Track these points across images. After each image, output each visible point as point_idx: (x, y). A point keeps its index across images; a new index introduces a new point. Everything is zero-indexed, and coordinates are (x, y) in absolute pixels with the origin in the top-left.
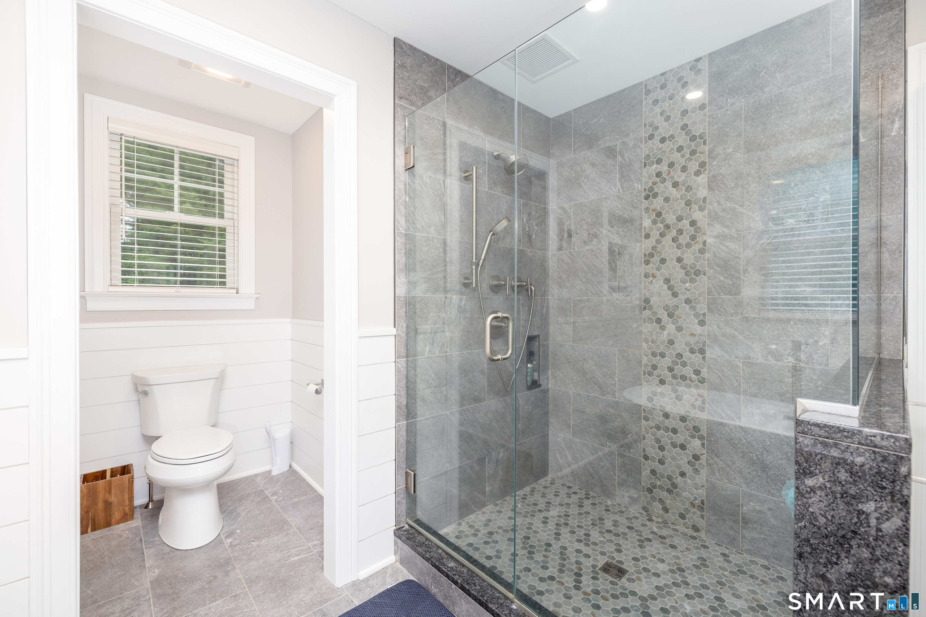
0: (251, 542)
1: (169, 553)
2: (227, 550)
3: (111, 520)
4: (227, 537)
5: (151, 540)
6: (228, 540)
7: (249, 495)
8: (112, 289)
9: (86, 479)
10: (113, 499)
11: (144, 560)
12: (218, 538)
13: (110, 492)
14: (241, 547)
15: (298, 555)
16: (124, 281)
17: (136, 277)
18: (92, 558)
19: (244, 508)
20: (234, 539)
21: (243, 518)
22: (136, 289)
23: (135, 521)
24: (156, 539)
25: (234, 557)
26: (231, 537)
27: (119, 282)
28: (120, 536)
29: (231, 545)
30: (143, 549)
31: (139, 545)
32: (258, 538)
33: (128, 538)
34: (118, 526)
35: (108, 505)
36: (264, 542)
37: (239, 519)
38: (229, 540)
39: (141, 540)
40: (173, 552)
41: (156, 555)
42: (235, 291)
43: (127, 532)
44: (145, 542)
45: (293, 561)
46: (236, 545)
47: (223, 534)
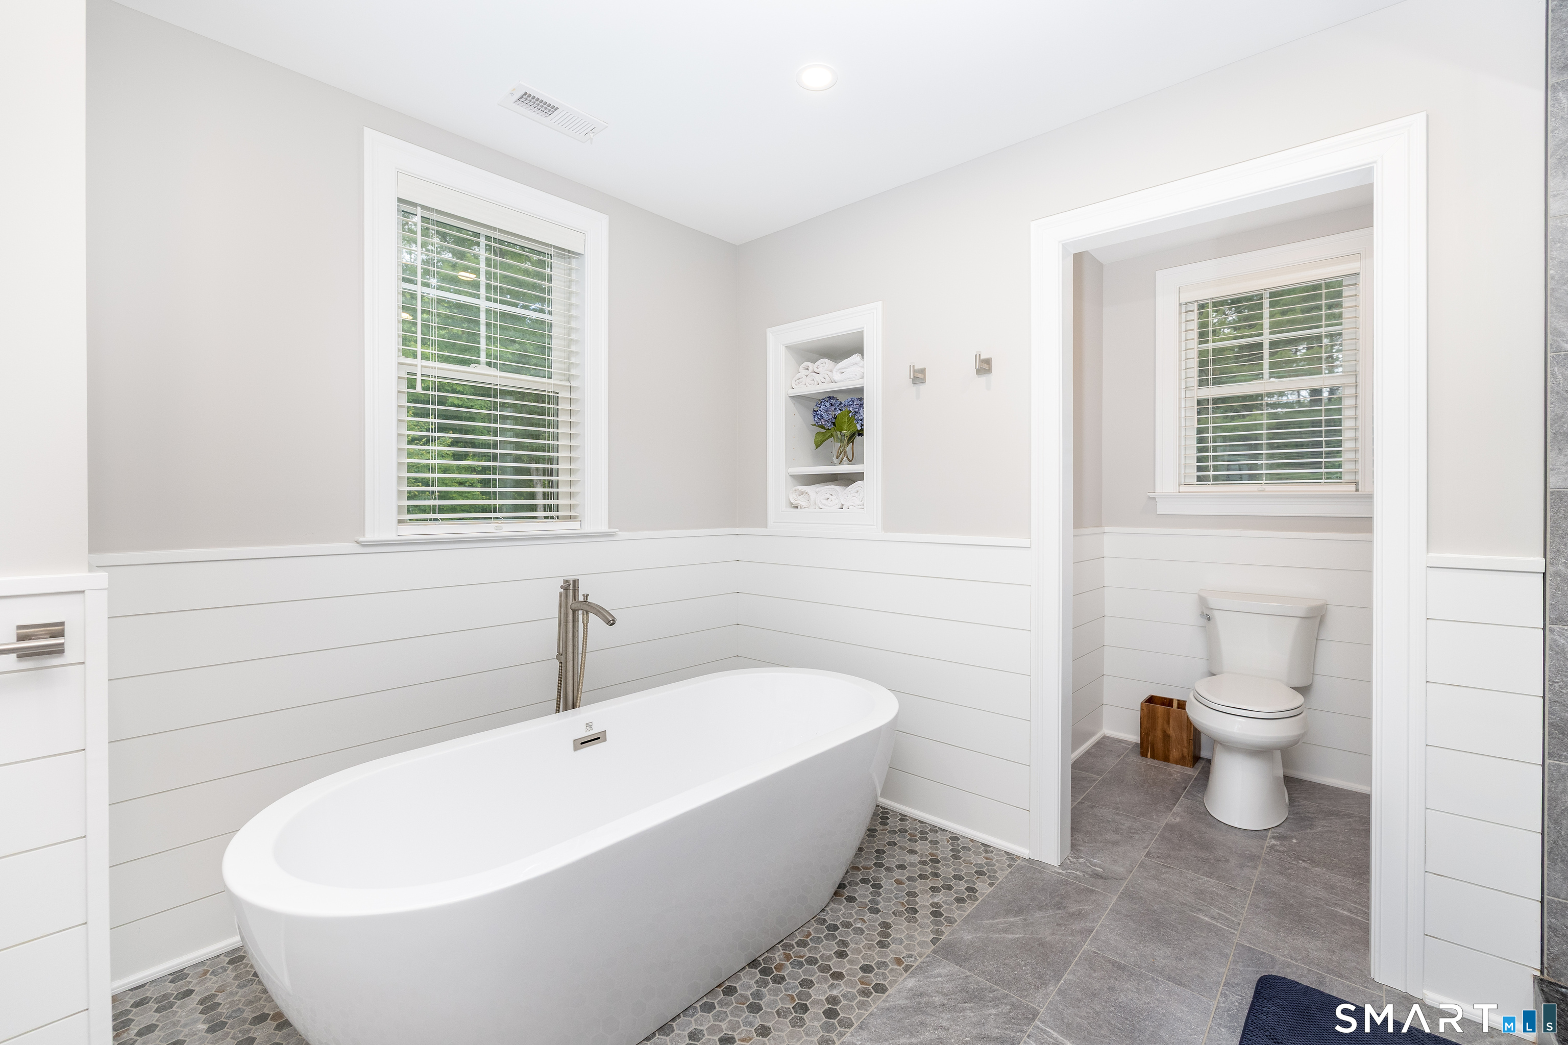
0: (1301, 860)
1: (1201, 813)
2: (1263, 848)
3: (1169, 756)
4: (1274, 838)
5: (1195, 793)
6: (1273, 840)
7: (1349, 816)
8: (1183, 488)
9: (1151, 700)
10: (1171, 732)
11: (1175, 805)
12: (1264, 832)
13: (1168, 723)
14: (1283, 856)
15: (1351, 912)
16: (1199, 479)
17: (1211, 473)
18: (1137, 778)
19: (1327, 825)
20: (1281, 844)
21: (1315, 833)
22: (1210, 488)
23: (1192, 769)
24: (1199, 795)
25: (1265, 859)
26: (1280, 840)
27: (1194, 481)
28: (1171, 775)
29: (1272, 847)
30: (1181, 796)
31: (1180, 791)
32: (1314, 862)
33: (1176, 780)
34: (1175, 765)
35: (1166, 737)
36: (1318, 870)
37: (1308, 831)
38: (1273, 842)
39: (1186, 788)
40: (1206, 815)
41: (1188, 807)
42: (1353, 487)
43: (1179, 775)
44: (1187, 791)
45: (1337, 912)
46: (1277, 851)
47: (1273, 833)
